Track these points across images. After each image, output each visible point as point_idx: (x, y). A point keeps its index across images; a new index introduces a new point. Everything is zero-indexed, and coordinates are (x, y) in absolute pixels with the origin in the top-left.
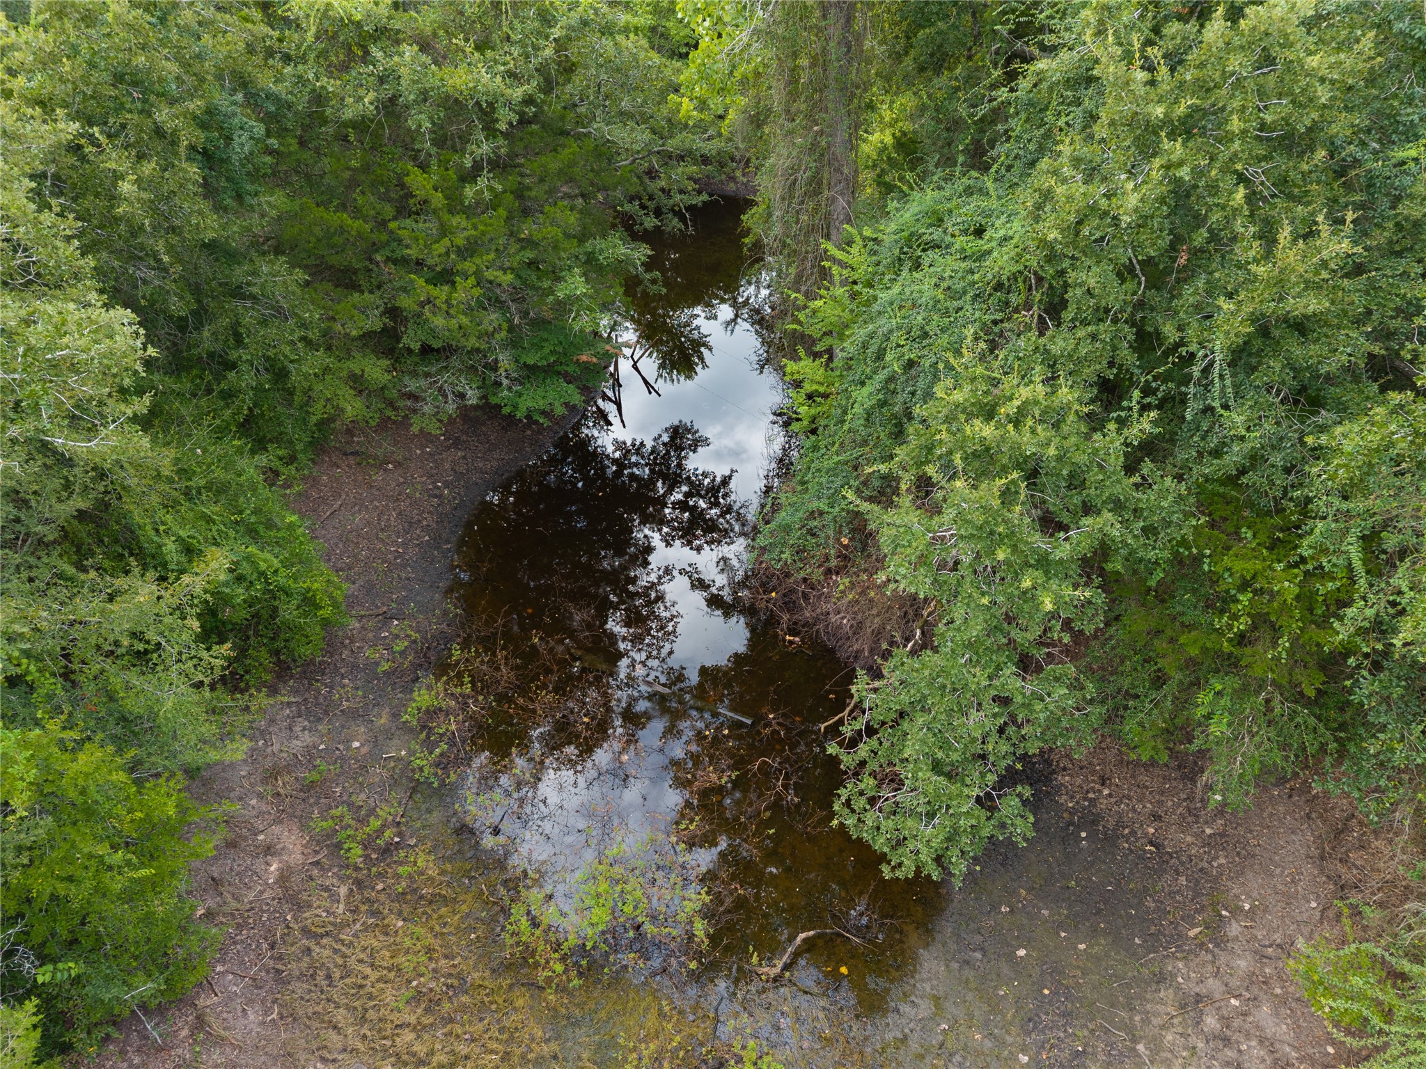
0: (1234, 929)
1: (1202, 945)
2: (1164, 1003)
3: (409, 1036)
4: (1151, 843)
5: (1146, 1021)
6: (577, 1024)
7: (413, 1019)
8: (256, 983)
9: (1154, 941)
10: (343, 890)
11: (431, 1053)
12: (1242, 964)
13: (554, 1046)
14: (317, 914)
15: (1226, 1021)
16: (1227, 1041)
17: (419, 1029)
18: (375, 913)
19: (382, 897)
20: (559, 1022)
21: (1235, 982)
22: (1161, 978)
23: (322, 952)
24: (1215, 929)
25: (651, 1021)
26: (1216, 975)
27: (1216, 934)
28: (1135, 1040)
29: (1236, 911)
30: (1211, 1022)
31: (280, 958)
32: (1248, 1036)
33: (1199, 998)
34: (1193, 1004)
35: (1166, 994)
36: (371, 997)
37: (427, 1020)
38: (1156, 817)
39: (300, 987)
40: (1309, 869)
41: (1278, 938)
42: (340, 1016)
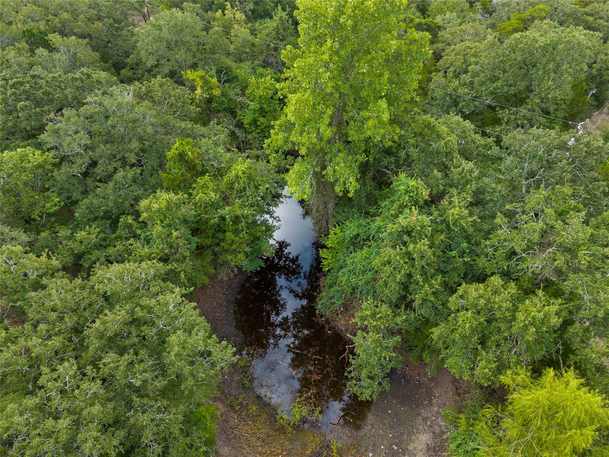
0: (434, 401)
1: (427, 406)
2: (419, 420)
3: (260, 448)
4: (418, 381)
5: (416, 424)
6: (295, 441)
7: (260, 444)
8: (224, 442)
9: (418, 406)
10: (236, 416)
11: (266, 451)
12: (436, 409)
13: (292, 446)
14: (231, 423)
15: (432, 422)
16: (432, 427)
17: (262, 446)
18: (244, 421)
19: (245, 417)
20: (292, 441)
21: (434, 413)
22: (419, 414)
23: (236, 432)
24: (430, 401)
25: (312, 438)
26: (430, 412)
27: (430, 403)
28: (413, 429)
29: (435, 396)
30: (429, 423)
31: (227, 435)
32: (436, 425)
33: (426, 418)
34: (425, 419)
35: (420, 418)
36: (250, 441)
37: (263, 444)
38: (419, 374)
39: (233, 441)
40: (451, 385)
41: (443, 402)
42: (244, 446)
